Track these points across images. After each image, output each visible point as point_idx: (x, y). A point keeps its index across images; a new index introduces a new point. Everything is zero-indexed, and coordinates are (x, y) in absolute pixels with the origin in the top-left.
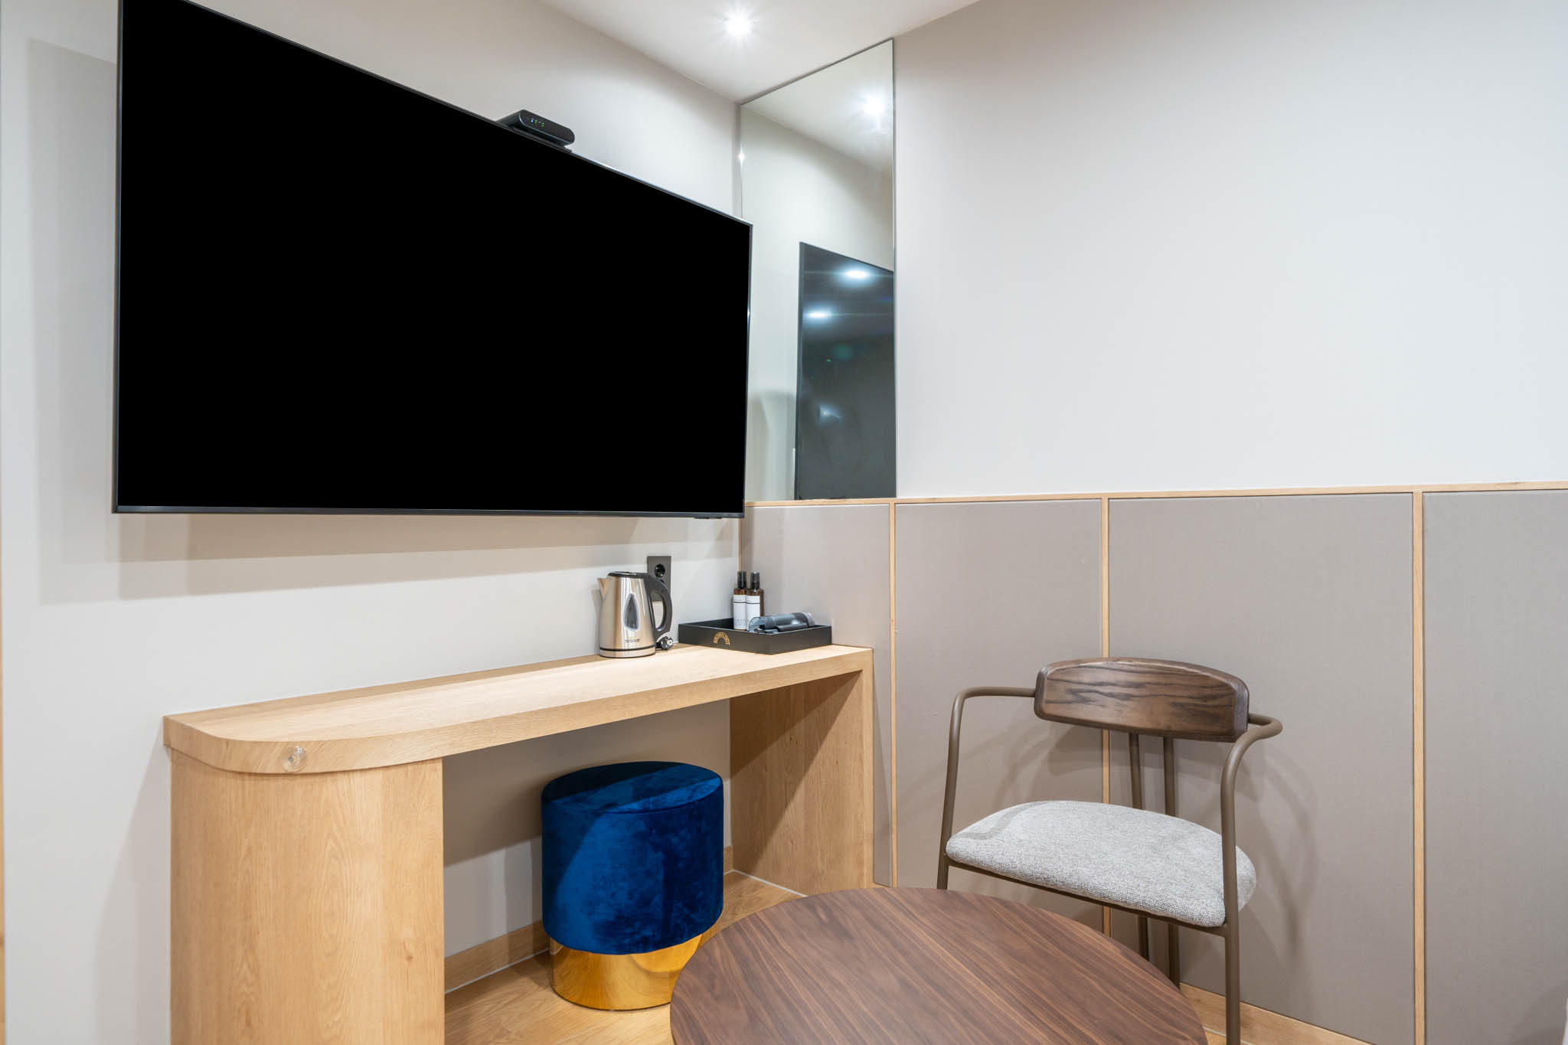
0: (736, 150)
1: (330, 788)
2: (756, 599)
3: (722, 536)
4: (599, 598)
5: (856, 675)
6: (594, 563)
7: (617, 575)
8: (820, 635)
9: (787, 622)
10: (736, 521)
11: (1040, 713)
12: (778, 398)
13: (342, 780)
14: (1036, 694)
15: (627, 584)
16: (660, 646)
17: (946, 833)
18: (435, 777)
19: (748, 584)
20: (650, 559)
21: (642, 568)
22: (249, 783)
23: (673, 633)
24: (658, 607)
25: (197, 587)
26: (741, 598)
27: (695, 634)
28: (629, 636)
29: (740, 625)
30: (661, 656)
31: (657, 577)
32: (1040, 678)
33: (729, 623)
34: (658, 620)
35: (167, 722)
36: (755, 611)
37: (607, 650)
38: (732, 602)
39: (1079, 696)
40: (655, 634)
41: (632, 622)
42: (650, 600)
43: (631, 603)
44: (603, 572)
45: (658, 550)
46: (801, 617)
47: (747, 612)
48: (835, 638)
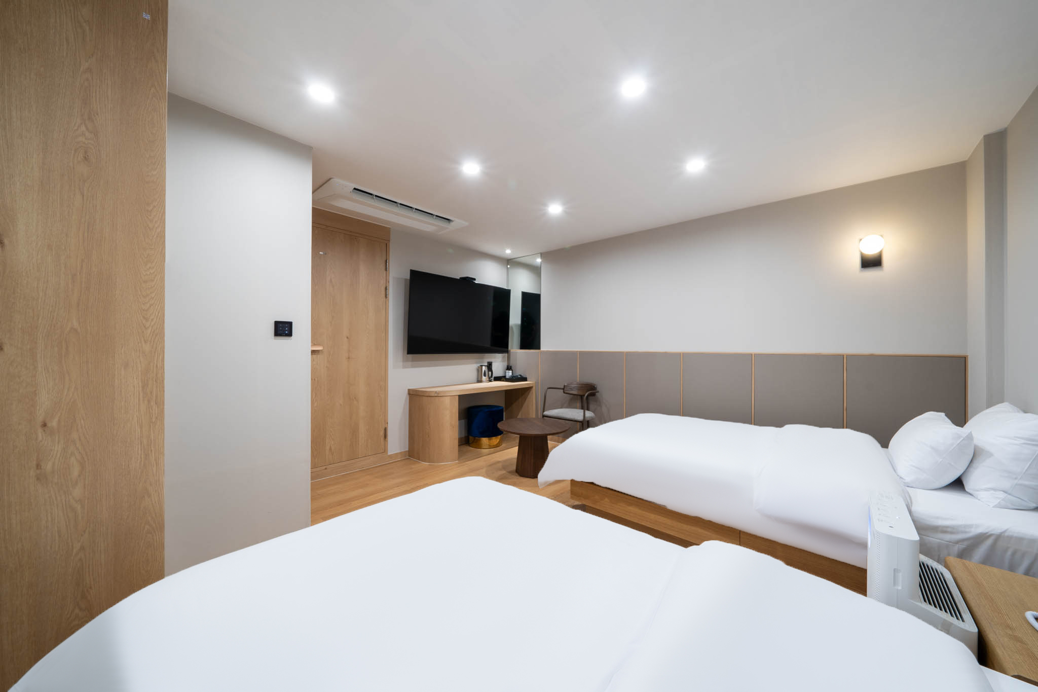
0: (508, 265)
1: (442, 399)
2: (511, 371)
3: (503, 357)
4: (478, 370)
5: (532, 387)
6: (476, 363)
7: (482, 366)
8: (525, 379)
9: (517, 376)
10: (507, 354)
11: (564, 392)
12: (516, 325)
13: (444, 397)
14: (563, 389)
15: (484, 367)
16: (490, 381)
17: (544, 412)
18: (457, 398)
19: (509, 368)
20: (488, 363)
21: (486, 364)
22: (429, 398)
23: (493, 378)
24: (490, 373)
25: (413, 367)
26: (507, 371)
27: (497, 379)
28: (484, 378)
29: (507, 377)
30: (490, 383)
31: (489, 366)
32: (564, 386)
33: (505, 377)
34: (490, 375)
35: (409, 390)
36: (511, 374)
37: (479, 381)
38: (505, 372)
39: (572, 389)
40: (489, 378)
41: (485, 375)
42: (488, 371)
43: (485, 371)
44: (479, 365)
45: (490, 360)
46: (520, 375)
47: (509, 374)
48: (528, 379)
